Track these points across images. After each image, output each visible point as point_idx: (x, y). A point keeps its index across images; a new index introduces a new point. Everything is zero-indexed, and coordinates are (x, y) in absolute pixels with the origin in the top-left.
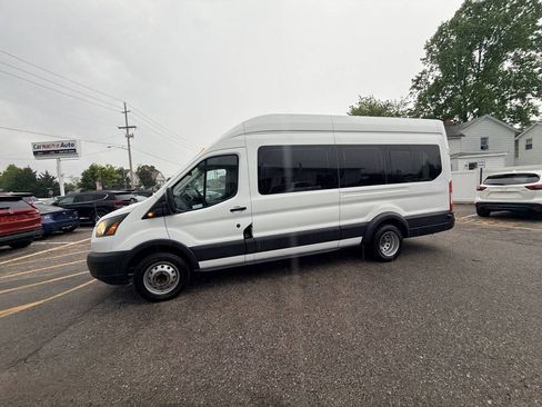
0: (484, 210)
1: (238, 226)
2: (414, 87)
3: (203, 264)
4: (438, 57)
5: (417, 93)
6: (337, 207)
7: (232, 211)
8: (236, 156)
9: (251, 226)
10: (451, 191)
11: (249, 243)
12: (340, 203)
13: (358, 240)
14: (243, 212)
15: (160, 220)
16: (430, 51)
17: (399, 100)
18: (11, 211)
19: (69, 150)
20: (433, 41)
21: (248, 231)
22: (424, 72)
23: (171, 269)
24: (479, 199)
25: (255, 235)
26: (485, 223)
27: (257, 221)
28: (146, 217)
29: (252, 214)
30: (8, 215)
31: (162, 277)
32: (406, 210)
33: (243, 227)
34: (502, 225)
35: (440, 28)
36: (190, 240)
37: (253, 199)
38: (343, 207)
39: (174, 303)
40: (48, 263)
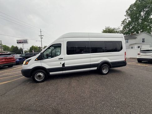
0: (140, 61)
1: (61, 63)
2: (122, 24)
3: (51, 73)
4: (130, 15)
5: (123, 25)
6: (89, 59)
7: (59, 59)
8: (61, 44)
9: (64, 63)
10: (125, 55)
11: (64, 68)
12: (90, 58)
13: (96, 68)
14: (62, 59)
15: (40, 61)
16: (127, 13)
17: (117, 28)
18: (8, 58)
19: (25, 42)
20: (128, 10)
21: (63, 65)
22: (125, 19)
23: (42, 74)
24: (138, 57)
25: (65, 66)
26: (139, 64)
27: (66, 62)
28: (35, 60)
29: (65, 60)
30: (7, 58)
31: (40, 76)
32: (111, 60)
33: (62, 64)
34: (144, 65)
35: (131, 6)
36: (47, 67)
37: (65, 56)
38: (91, 59)
39: (42, 83)
40: (16, 71)
